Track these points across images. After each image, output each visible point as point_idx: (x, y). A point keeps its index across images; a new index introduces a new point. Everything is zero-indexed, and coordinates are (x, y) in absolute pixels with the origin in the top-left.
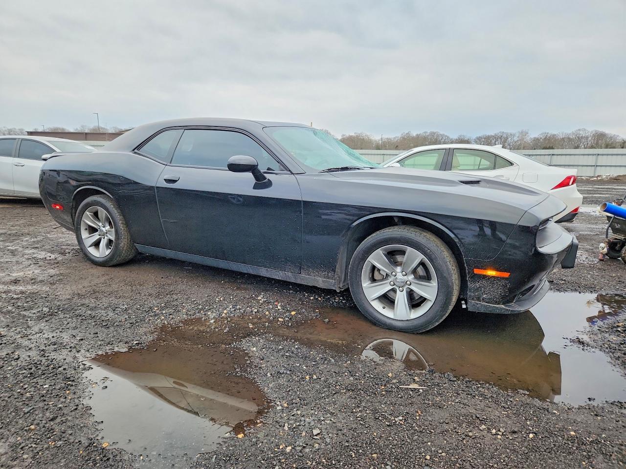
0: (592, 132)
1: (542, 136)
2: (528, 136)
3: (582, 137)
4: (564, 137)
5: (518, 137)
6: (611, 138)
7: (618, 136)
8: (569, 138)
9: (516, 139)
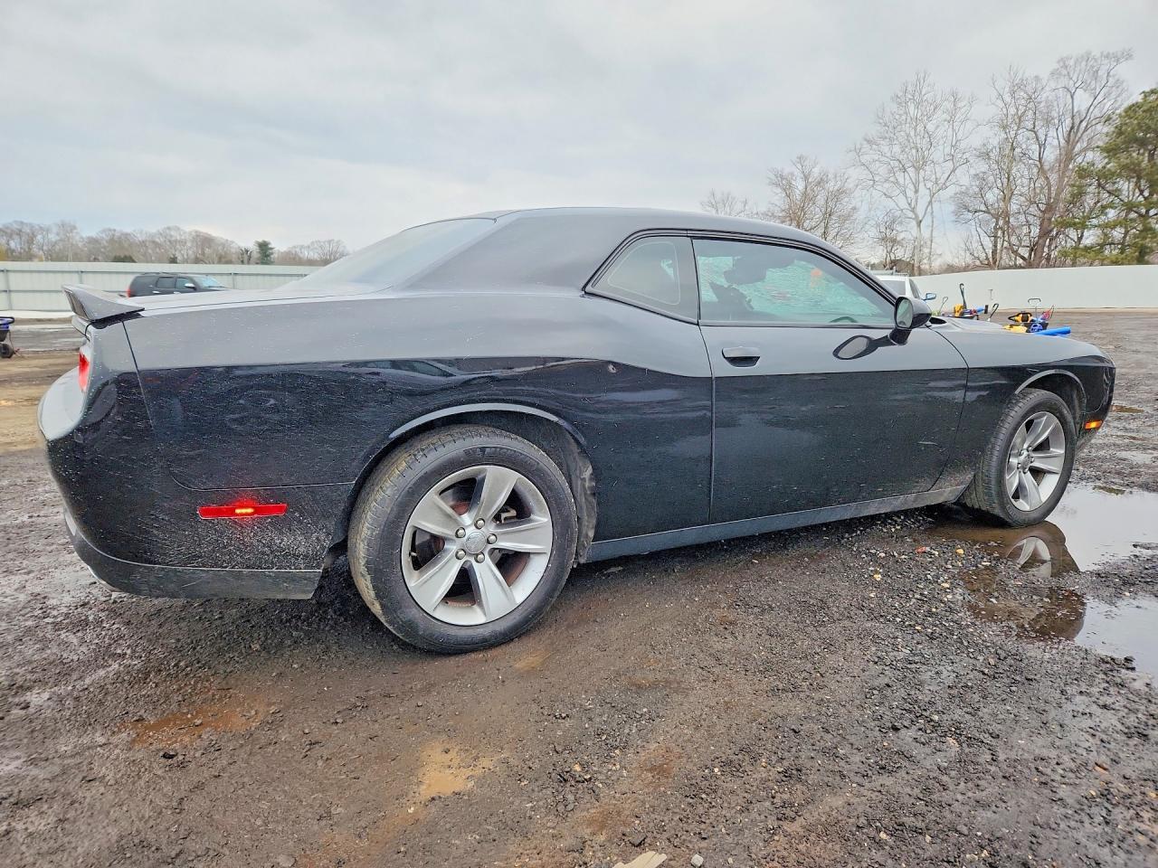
0: (190, 233)
1: (104, 236)
2: (77, 233)
3: (176, 241)
4: (144, 238)
5: (58, 234)
6: (223, 245)
7: (233, 242)
8: (154, 242)
9: (53, 237)
